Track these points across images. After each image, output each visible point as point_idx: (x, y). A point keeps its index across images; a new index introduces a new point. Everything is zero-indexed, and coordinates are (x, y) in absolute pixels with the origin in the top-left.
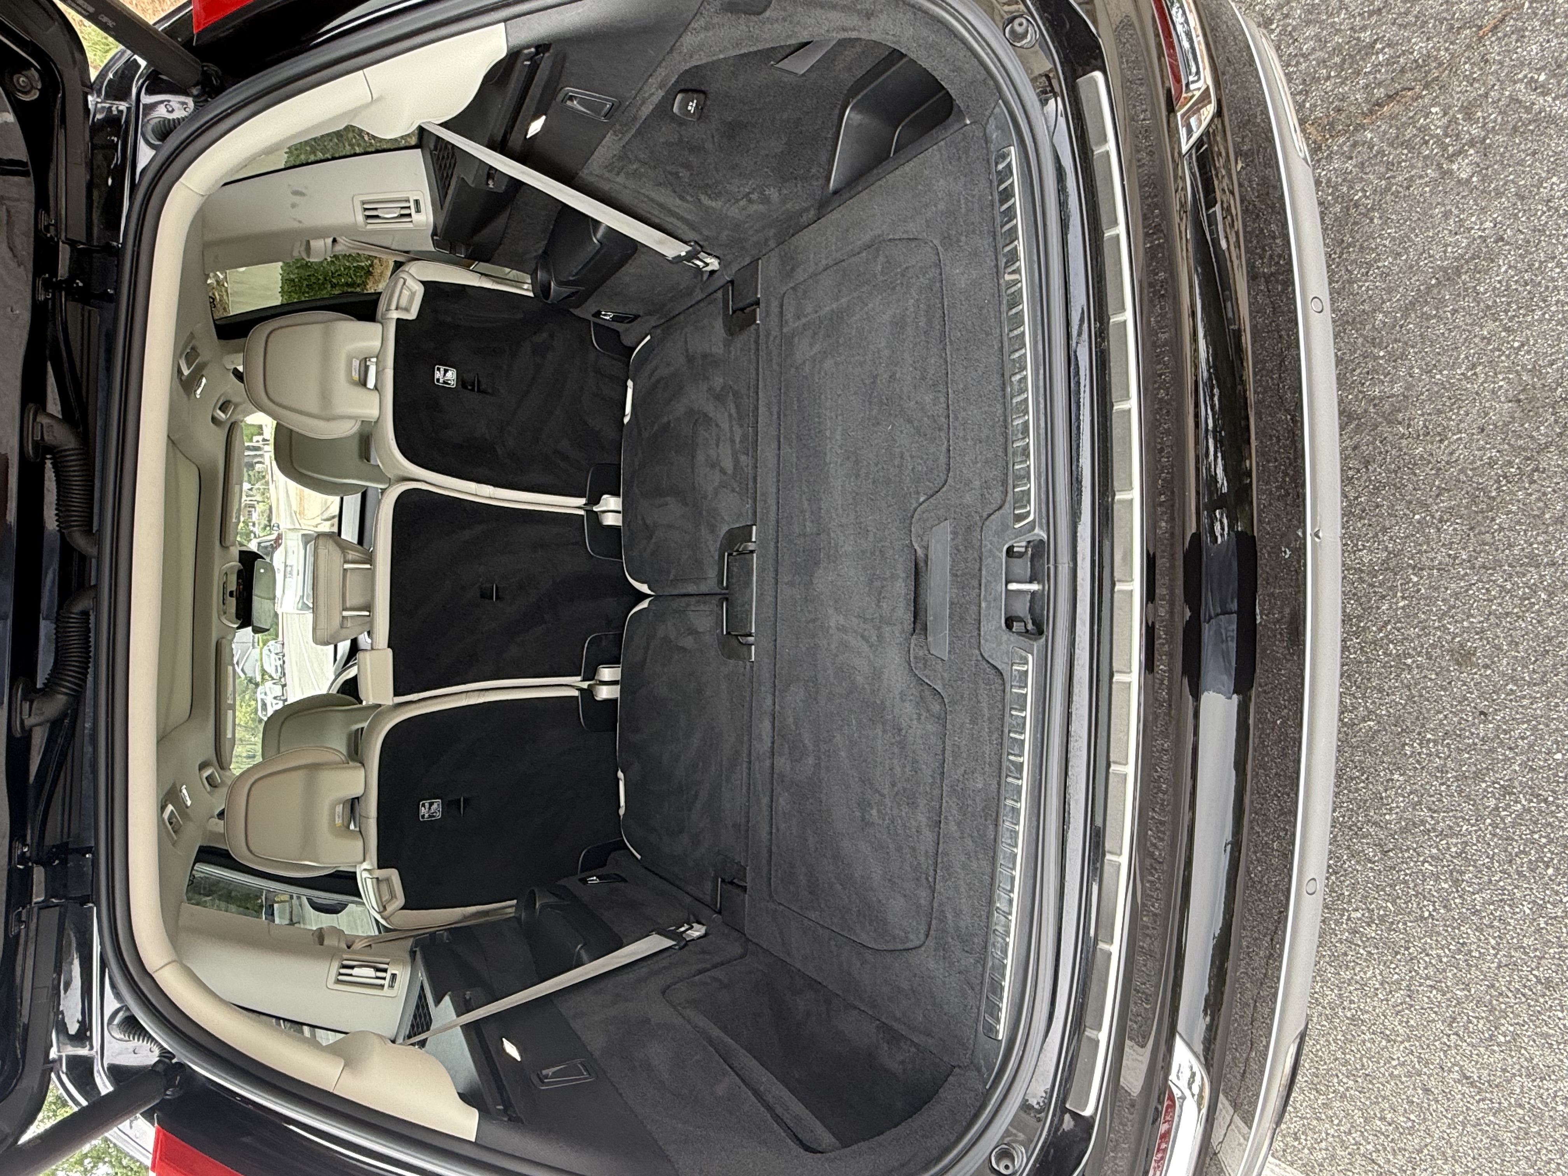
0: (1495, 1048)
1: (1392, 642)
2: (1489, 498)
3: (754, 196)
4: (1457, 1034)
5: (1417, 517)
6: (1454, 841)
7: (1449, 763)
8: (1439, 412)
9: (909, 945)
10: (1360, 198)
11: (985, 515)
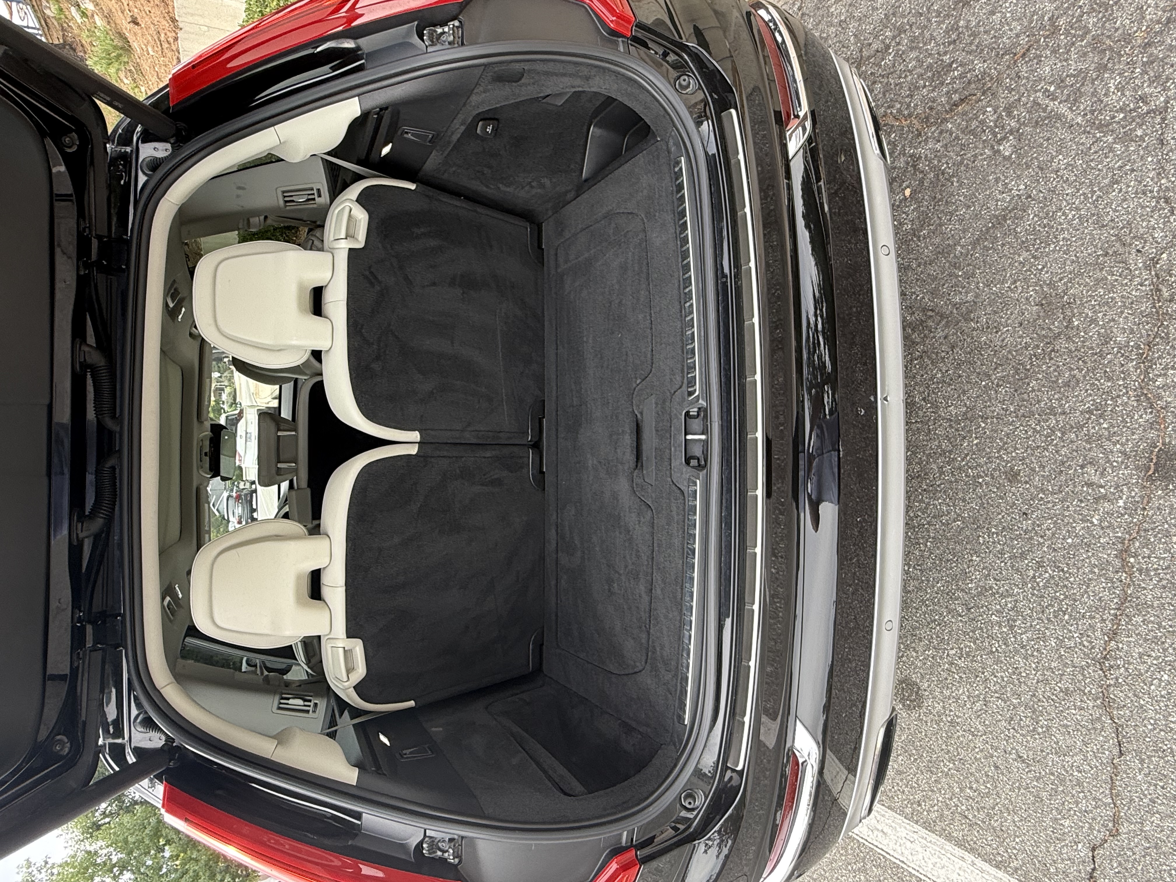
0: (1037, 736)
1: (970, 468)
2: (1026, 370)
3: (534, 184)
4: (1013, 729)
5: (983, 383)
6: (1010, 599)
7: (1006, 548)
8: (995, 312)
10: (945, 168)
11: (672, 392)
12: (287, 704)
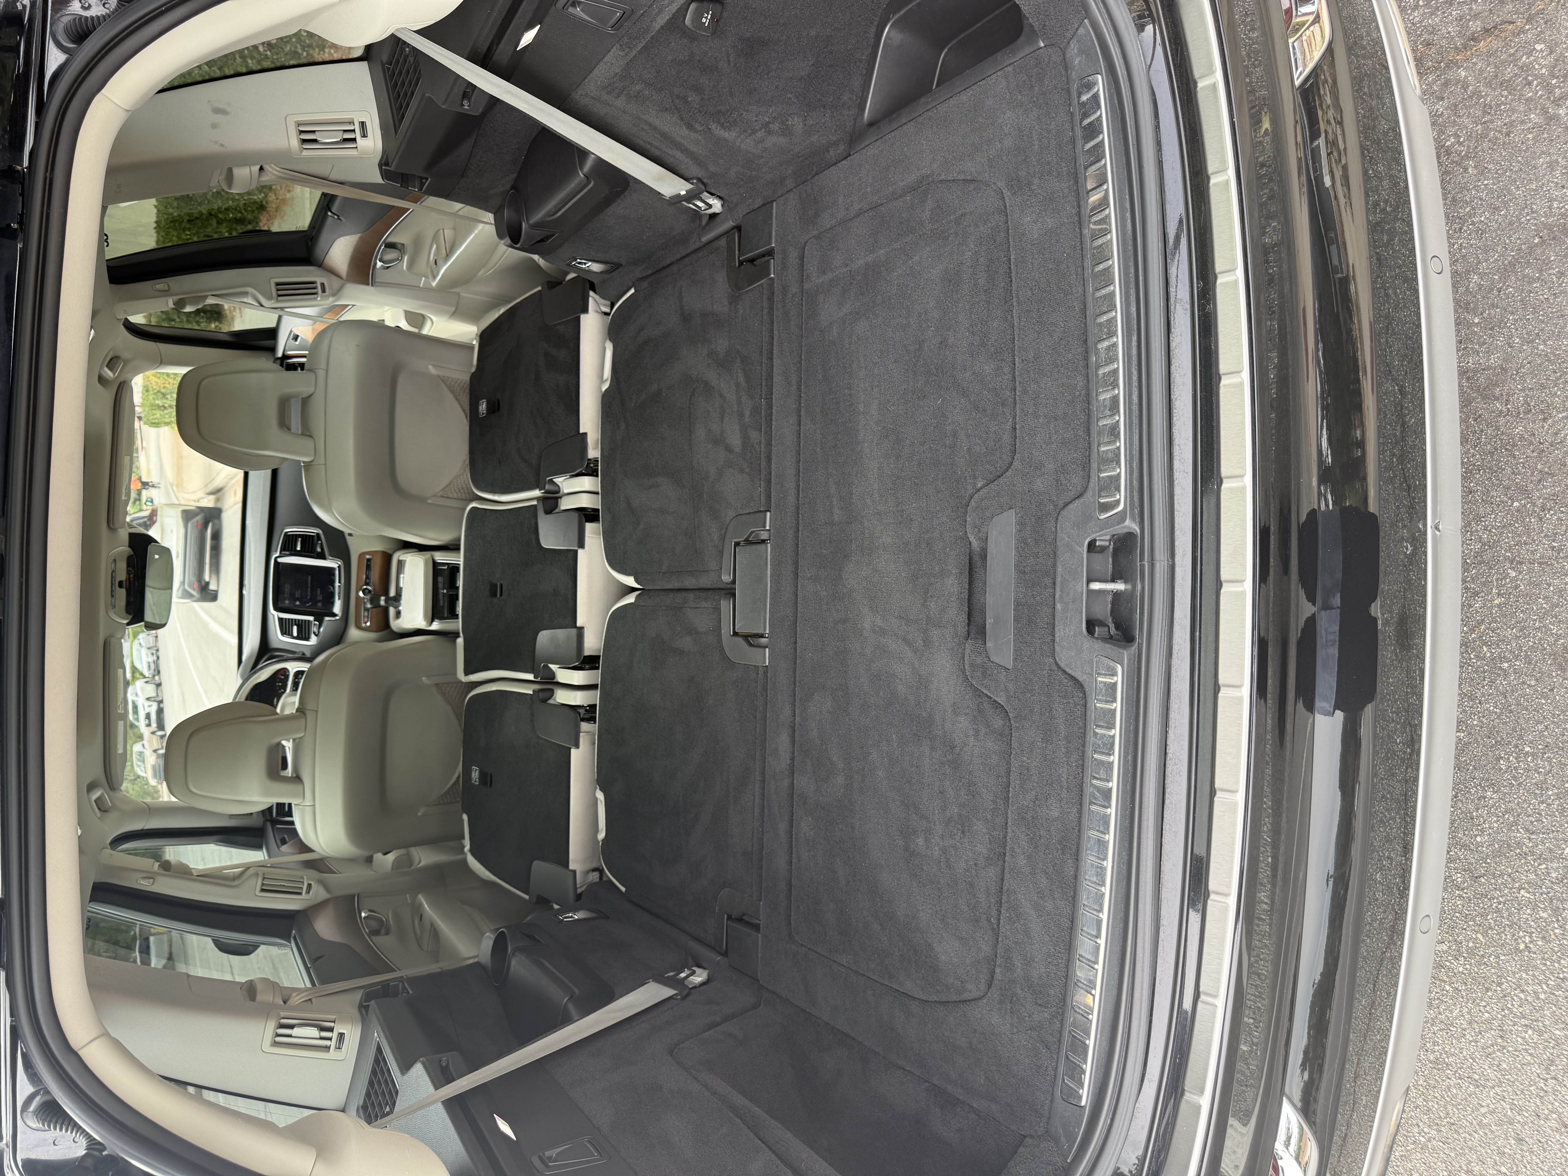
1: (1486, 644)
3: (775, 126)
5: (1516, 504)
6: (1555, 865)
7: (1550, 778)
8: (1543, 387)
9: (967, 996)
10: (1453, 145)
11: (1061, 503)
12: (290, 1036)
